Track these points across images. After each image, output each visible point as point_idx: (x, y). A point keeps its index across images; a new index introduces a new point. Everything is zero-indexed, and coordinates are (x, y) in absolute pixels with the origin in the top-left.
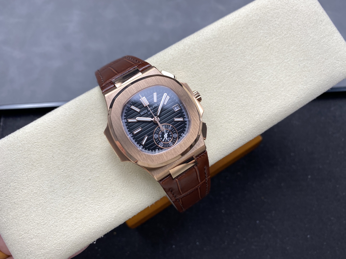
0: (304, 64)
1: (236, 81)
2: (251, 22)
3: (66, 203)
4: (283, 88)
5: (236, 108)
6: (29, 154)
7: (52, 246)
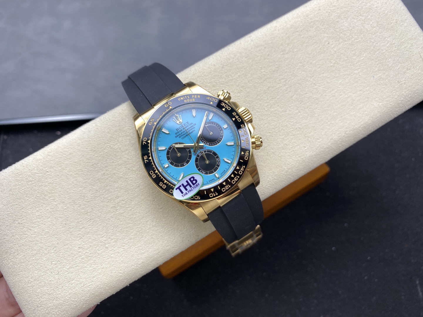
0: (380, 76)
1: (293, 98)
2: (312, 24)
3: (83, 245)
4: (352, 106)
5: (293, 131)
6: (40, 186)
7: (67, 296)
